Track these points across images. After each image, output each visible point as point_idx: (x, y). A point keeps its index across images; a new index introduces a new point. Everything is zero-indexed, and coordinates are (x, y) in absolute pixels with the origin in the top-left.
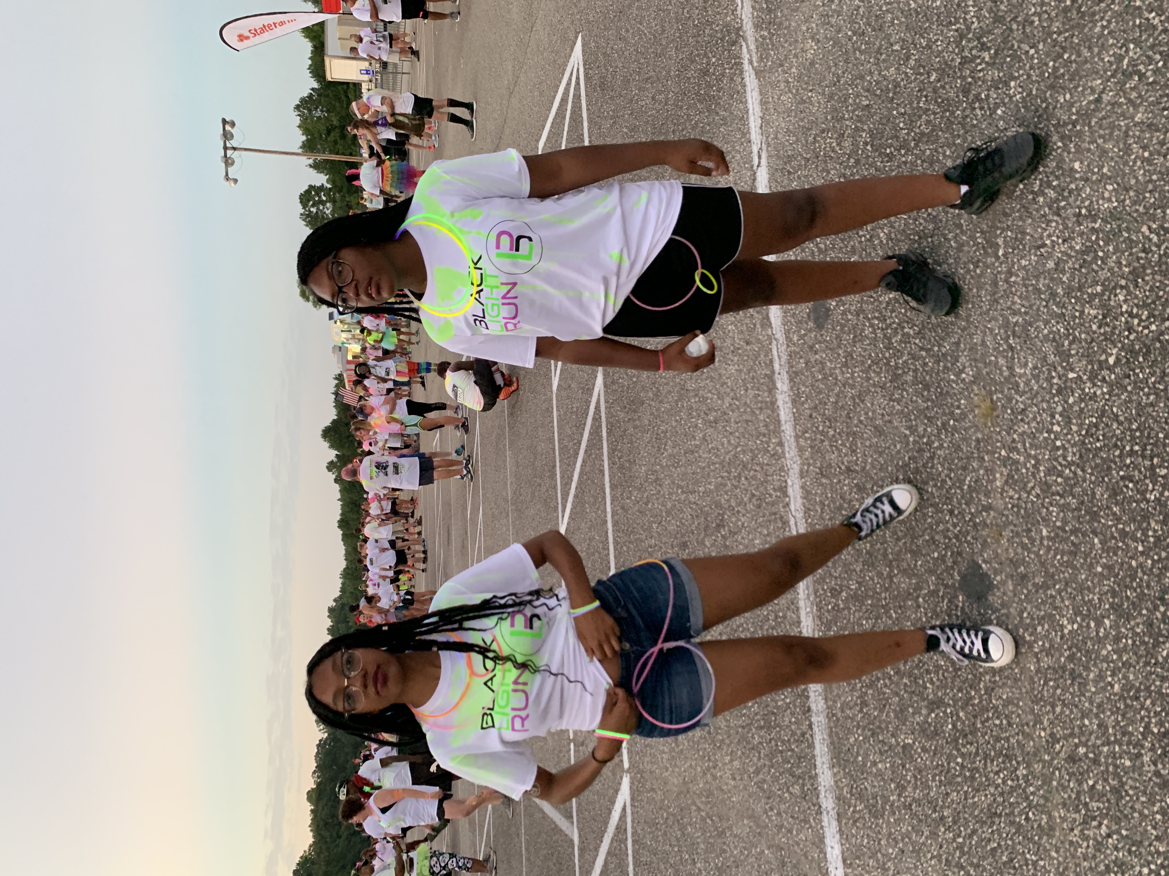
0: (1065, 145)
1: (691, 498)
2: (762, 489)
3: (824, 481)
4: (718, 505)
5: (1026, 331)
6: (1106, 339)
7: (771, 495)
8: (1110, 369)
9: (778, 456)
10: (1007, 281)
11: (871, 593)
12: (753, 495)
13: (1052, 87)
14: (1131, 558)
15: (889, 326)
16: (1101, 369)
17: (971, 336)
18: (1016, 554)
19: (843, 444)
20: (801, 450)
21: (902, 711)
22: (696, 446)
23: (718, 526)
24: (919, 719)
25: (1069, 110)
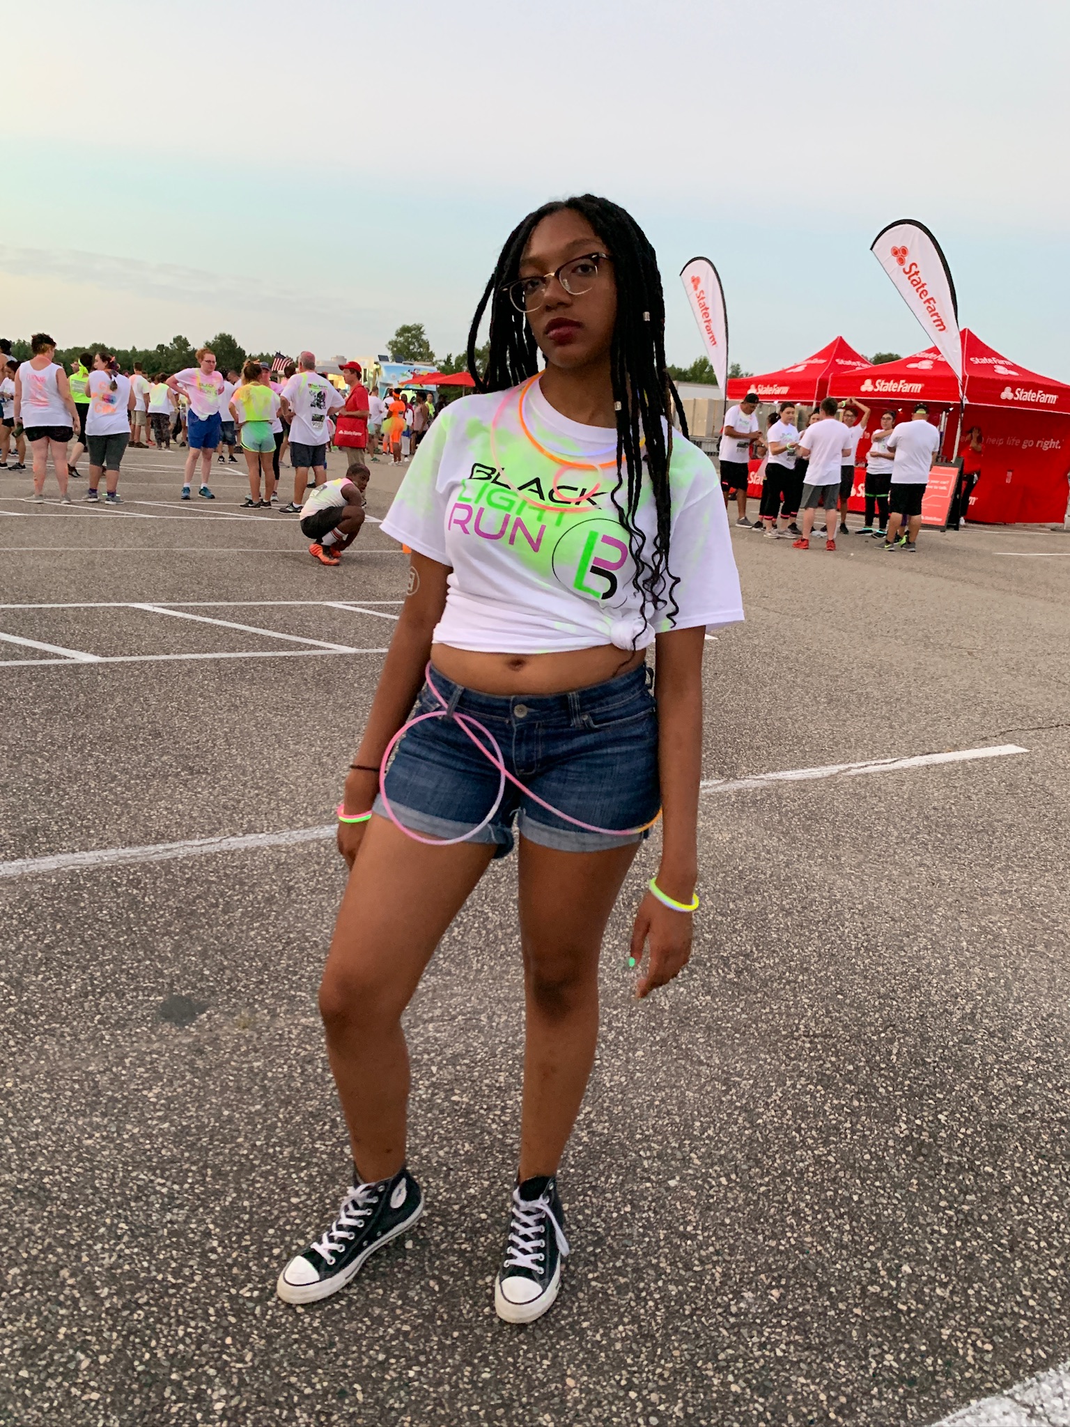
0: (657, 1043)
1: (220, 742)
2: (248, 809)
3: (271, 867)
4: (217, 769)
6: (476, 1092)
7: (242, 818)
8: (447, 1098)
9: (291, 823)
11: (143, 916)
12: (239, 802)
13: (709, 1028)
14: (246, 1137)
16: (446, 1091)
17: (460, 984)
18: (226, 1042)
19: (318, 882)
20: (304, 845)
22: (287, 746)
23: (191, 768)
25: (690, 1043)
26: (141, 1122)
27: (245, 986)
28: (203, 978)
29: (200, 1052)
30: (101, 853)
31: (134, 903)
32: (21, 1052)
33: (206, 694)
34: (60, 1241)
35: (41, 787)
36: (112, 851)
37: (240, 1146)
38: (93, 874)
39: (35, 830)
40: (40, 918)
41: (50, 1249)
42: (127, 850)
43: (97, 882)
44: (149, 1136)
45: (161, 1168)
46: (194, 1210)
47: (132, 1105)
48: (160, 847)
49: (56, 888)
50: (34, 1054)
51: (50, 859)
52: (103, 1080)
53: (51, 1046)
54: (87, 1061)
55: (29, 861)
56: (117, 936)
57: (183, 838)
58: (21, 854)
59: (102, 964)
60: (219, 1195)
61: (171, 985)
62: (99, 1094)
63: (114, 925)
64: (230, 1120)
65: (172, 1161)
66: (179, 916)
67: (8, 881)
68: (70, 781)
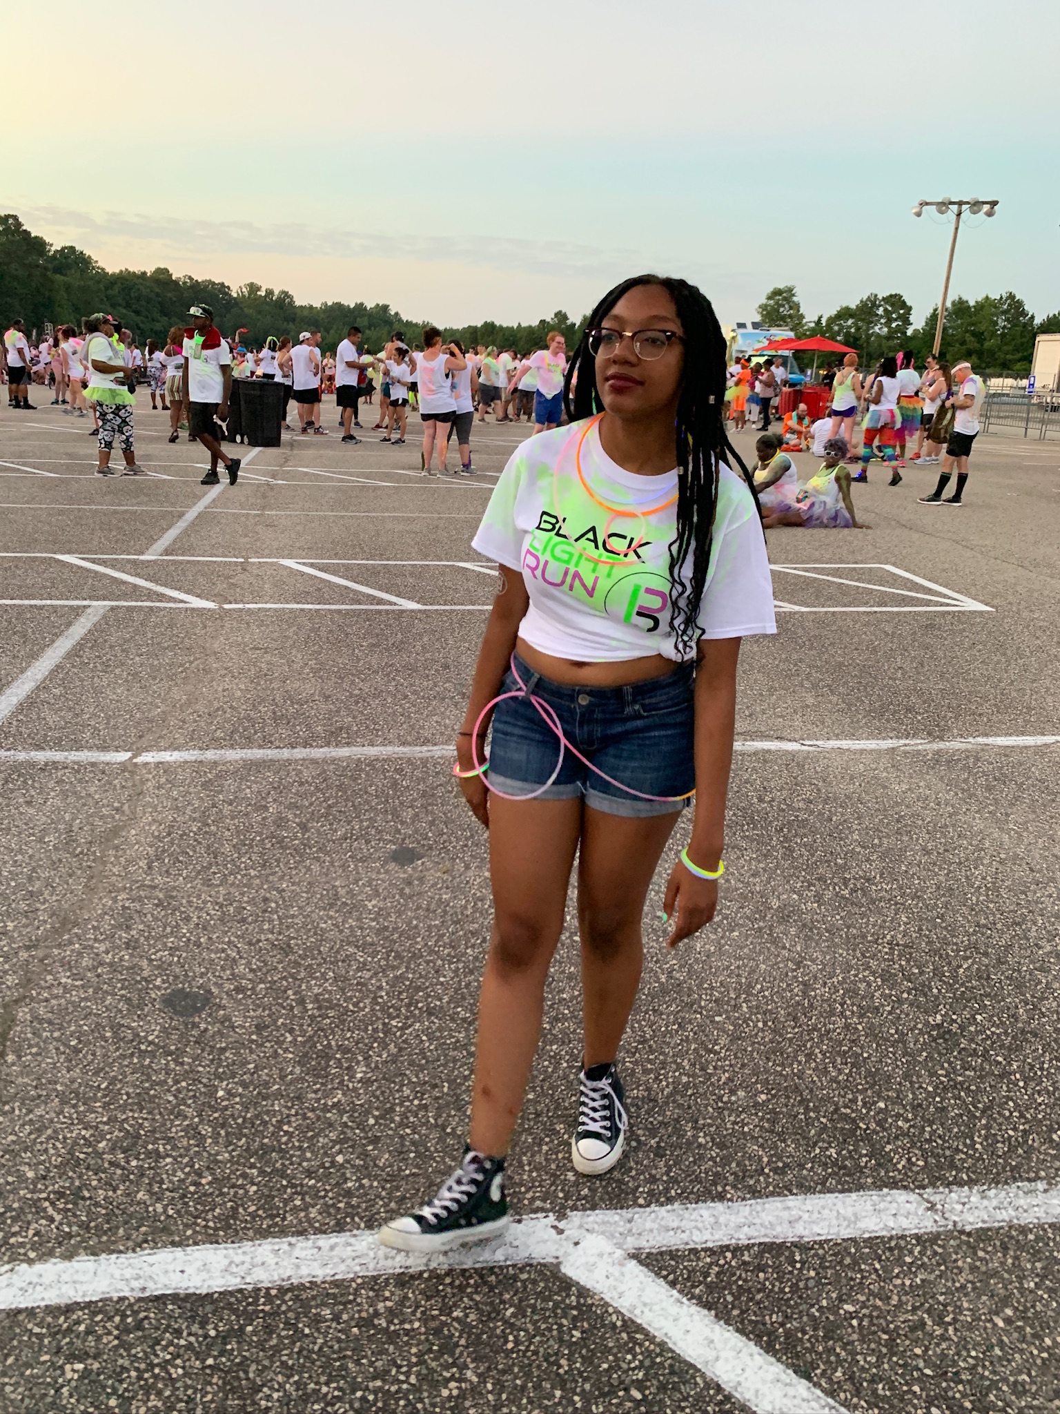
11: (399, 793)
18: (429, 880)
21: (296, 807)
24: (291, 816)
26: (359, 919)
27: (454, 847)
28: (427, 838)
29: (409, 883)
30: (382, 748)
31: (395, 784)
32: (296, 868)
34: (292, 975)
35: (352, 700)
36: (389, 748)
37: (417, 943)
38: (372, 762)
39: (341, 729)
40: (329, 787)
41: (284, 978)
42: (401, 748)
43: (374, 768)
44: (361, 928)
45: (363, 947)
46: (376, 974)
47: (355, 908)
48: (425, 748)
49: (345, 769)
50: (303, 870)
51: (346, 749)
52: (342, 892)
53: (316, 868)
54: (336, 879)
55: (332, 749)
56: (377, 804)
57: (442, 743)
58: (328, 744)
59: (361, 821)
60: (394, 968)
61: (404, 840)
62: (339, 899)
63: (377, 797)
64: (416, 927)
65: (372, 944)
66: (423, 796)
67: (314, 761)
68: (375, 697)
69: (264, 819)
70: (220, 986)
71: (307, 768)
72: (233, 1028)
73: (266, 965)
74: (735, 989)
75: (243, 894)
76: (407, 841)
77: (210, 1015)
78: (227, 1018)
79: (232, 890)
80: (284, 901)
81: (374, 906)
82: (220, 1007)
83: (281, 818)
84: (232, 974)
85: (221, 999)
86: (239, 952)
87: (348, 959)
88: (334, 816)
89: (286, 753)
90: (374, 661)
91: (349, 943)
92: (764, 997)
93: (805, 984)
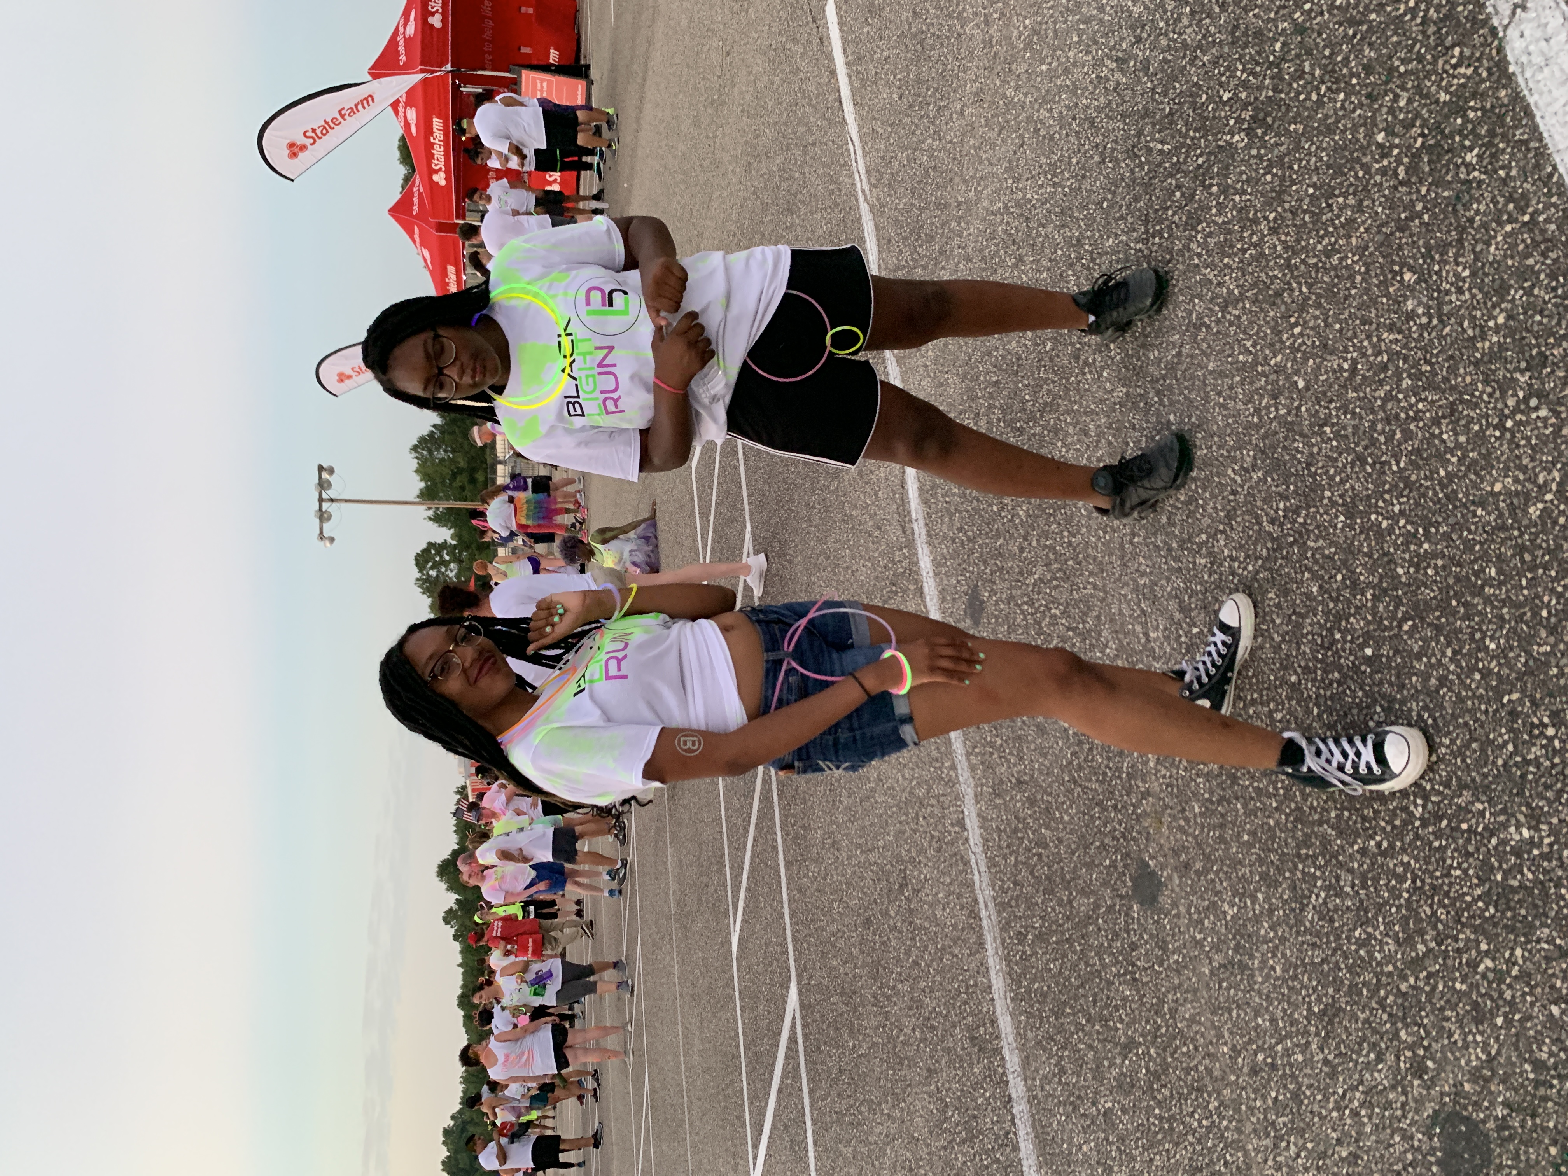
1: (872, 857)
2: (940, 827)
3: (998, 801)
4: (900, 860)
5: (1152, 591)
7: (949, 833)
9: (952, 783)
10: (1131, 543)
11: (1054, 928)
12: (932, 837)
14: (1269, 817)
15: (1037, 610)
18: (1176, 841)
19: (1011, 754)
20: (973, 769)
21: (1098, 1067)
22: (872, 790)
23: (901, 886)
24: (1115, 1072)
26: (1257, 920)
28: (1114, 864)
29: (1187, 866)
30: (993, 972)
31: (1042, 937)
32: (1193, 1040)
33: (823, 873)
35: (929, 1035)
36: (991, 962)
37: (1277, 823)
38: (1014, 980)
39: (973, 1039)
40: (1061, 1030)
42: (988, 946)
43: (1023, 975)
44: (1271, 912)
45: (1301, 898)
46: (1342, 865)
47: (1241, 931)
48: (983, 914)
49: (1029, 1015)
50: (1195, 1028)
51: (1001, 1023)
52: (1218, 959)
53: (1187, 1011)
54: (1200, 976)
55: (1004, 1043)
56: (1075, 952)
57: (973, 891)
58: (998, 1051)
59: (1104, 966)
60: (1325, 842)
61: (1121, 897)
62: (1232, 963)
63: (1064, 956)
64: (1252, 833)
65: (1294, 888)
66: (1053, 892)
67: (1026, 1063)
68: (921, 1005)
69: (1124, 1111)
70: (1420, 1102)
71: (1037, 1070)
72: (1491, 1059)
73: (1364, 1039)
74: (1252, 383)
75: (1251, 1109)
76: (1124, 892)
77: (1477, 1105)
78: (1475, 1076)
79: (1249, 1128)
80: (1250, 1042)
81: (1232, 905)
82: (1458, 1093)
83: (1120, 1086)
84: (1393, 1087)
85: (1442, 1094)
86: (1354, 1088)
87: (1325, 914)
88: (1102, 1008)
89: (1020, 1108)
90: (873, 1023)
91: (1300, 922)
92: (1254, 346)
93: (1224, 309)
